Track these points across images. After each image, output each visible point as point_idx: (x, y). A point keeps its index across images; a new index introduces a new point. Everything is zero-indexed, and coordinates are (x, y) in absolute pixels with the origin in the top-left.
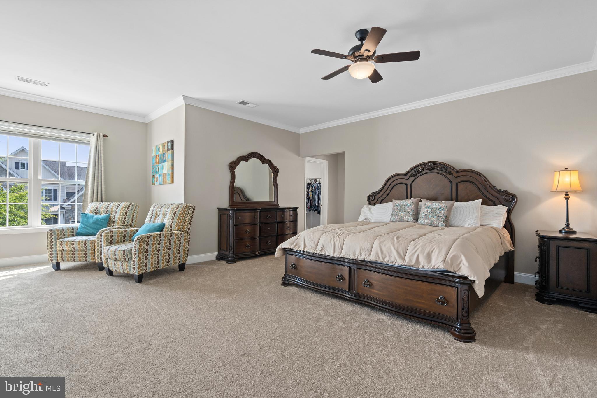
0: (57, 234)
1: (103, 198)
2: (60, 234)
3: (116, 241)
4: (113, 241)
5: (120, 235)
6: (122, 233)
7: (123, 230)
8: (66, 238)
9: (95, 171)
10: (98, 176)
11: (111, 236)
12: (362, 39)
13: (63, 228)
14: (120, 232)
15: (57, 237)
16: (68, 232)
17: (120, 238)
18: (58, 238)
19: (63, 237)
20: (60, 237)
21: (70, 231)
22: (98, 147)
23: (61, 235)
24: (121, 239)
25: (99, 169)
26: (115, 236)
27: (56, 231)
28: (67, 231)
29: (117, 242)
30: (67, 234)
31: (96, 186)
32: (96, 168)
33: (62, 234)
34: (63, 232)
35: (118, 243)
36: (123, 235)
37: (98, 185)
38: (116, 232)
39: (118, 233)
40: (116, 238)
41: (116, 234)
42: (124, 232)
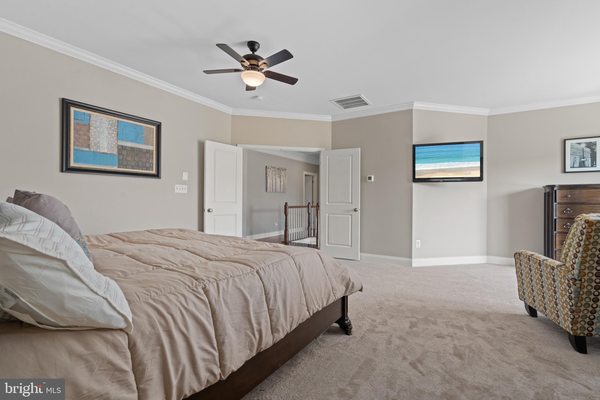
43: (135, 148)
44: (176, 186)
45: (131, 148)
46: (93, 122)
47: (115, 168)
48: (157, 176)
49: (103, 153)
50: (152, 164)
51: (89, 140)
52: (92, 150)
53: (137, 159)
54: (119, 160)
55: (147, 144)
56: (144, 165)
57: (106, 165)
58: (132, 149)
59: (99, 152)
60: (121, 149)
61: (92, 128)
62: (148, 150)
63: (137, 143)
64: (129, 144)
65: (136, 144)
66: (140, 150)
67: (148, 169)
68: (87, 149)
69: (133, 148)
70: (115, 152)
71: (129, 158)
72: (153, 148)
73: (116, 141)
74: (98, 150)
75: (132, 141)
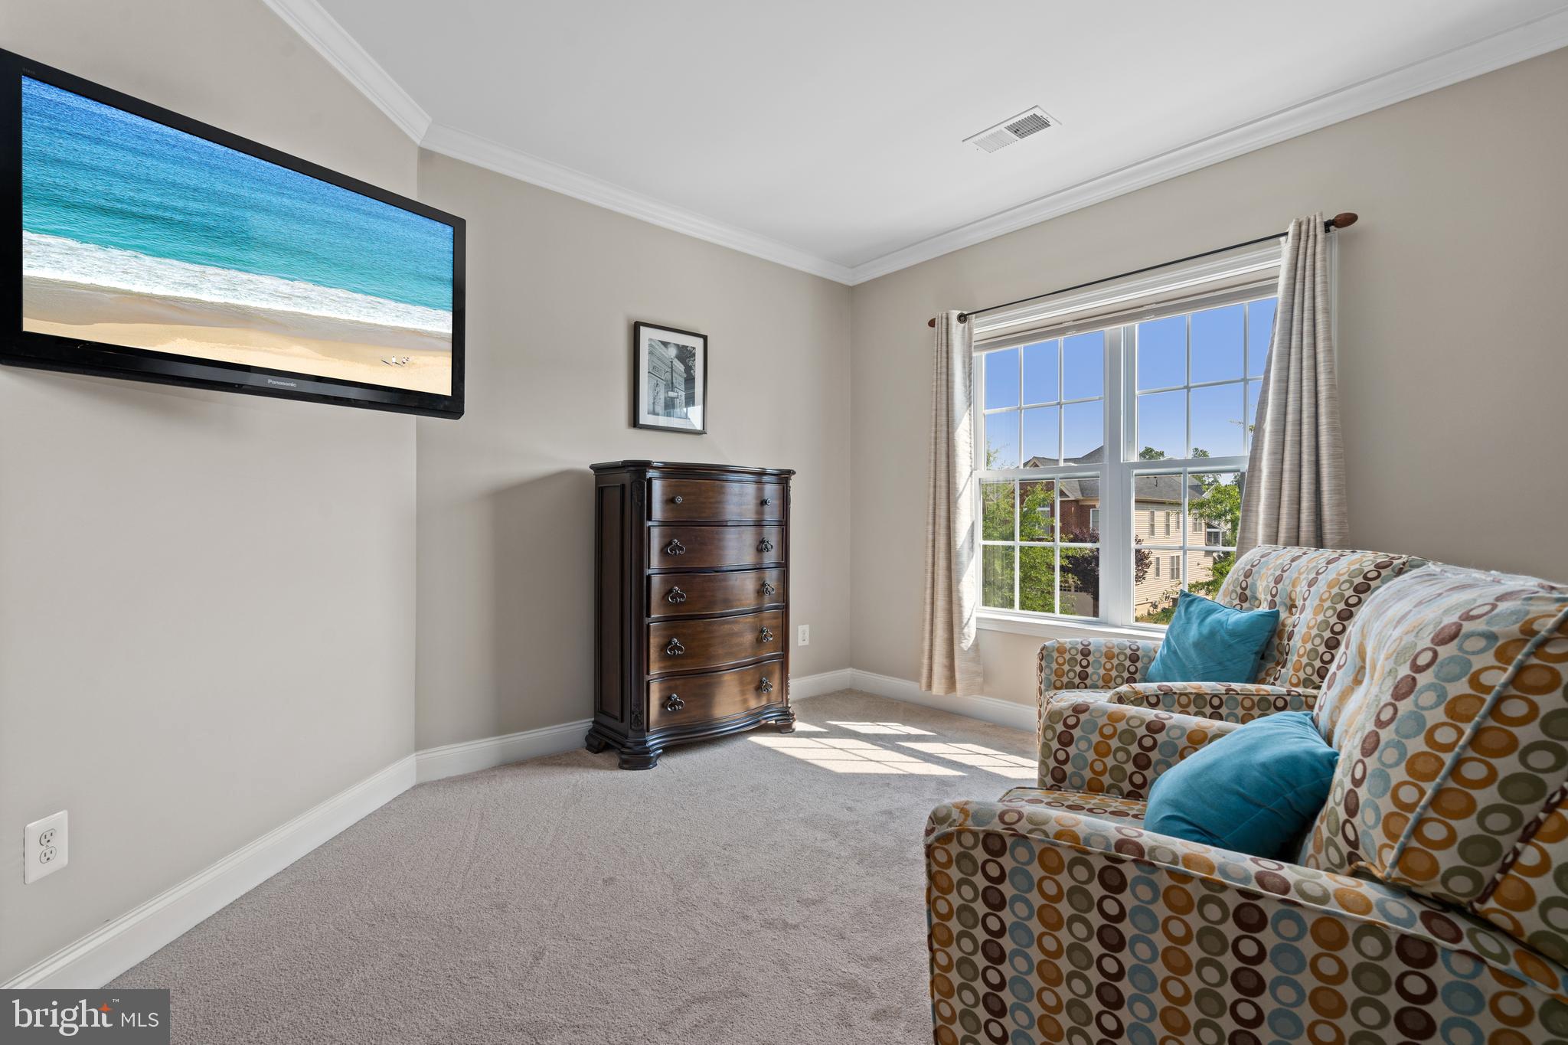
0: (1054, 666)
1: (1328, 527)
2: (1066, 667)
3: (1087, 774)
4: (1068, 768)
5: (1114, 743)
6: (1128, 735)
7: (1142, 721)
8: (1091, 687)
9: (1286, 403)
10: (1300, 424)
11: (1066, 740)
13: (1091, 648)
14: (1121, 726)
15: (1053, 678)
16: (1108, 666)
17: (1110, 761)
18: (1058, 684)
19: (1077, 681)
20: (1065, 679)
21: (1115, 662)
22: (1298, 286)
23: (1071, 675)
24: (1118, 769)
25: (1305, 388)
26: (1083, 745)
27: (1055, 655)
28: (1103, 660)
29: (1091, 780)
30: (1102, 672)
31: (1291, 471)
32: (1292, 386)
33: (1078, 669)
34: (1084, 663)
35: (1094, 787)
36: (1134, 749)
37: (1300, 466)
38: (1095, 724)
39: (1108, 731)
40: (1091, 756)
41: (1092, 732)
42: (1142, 731)
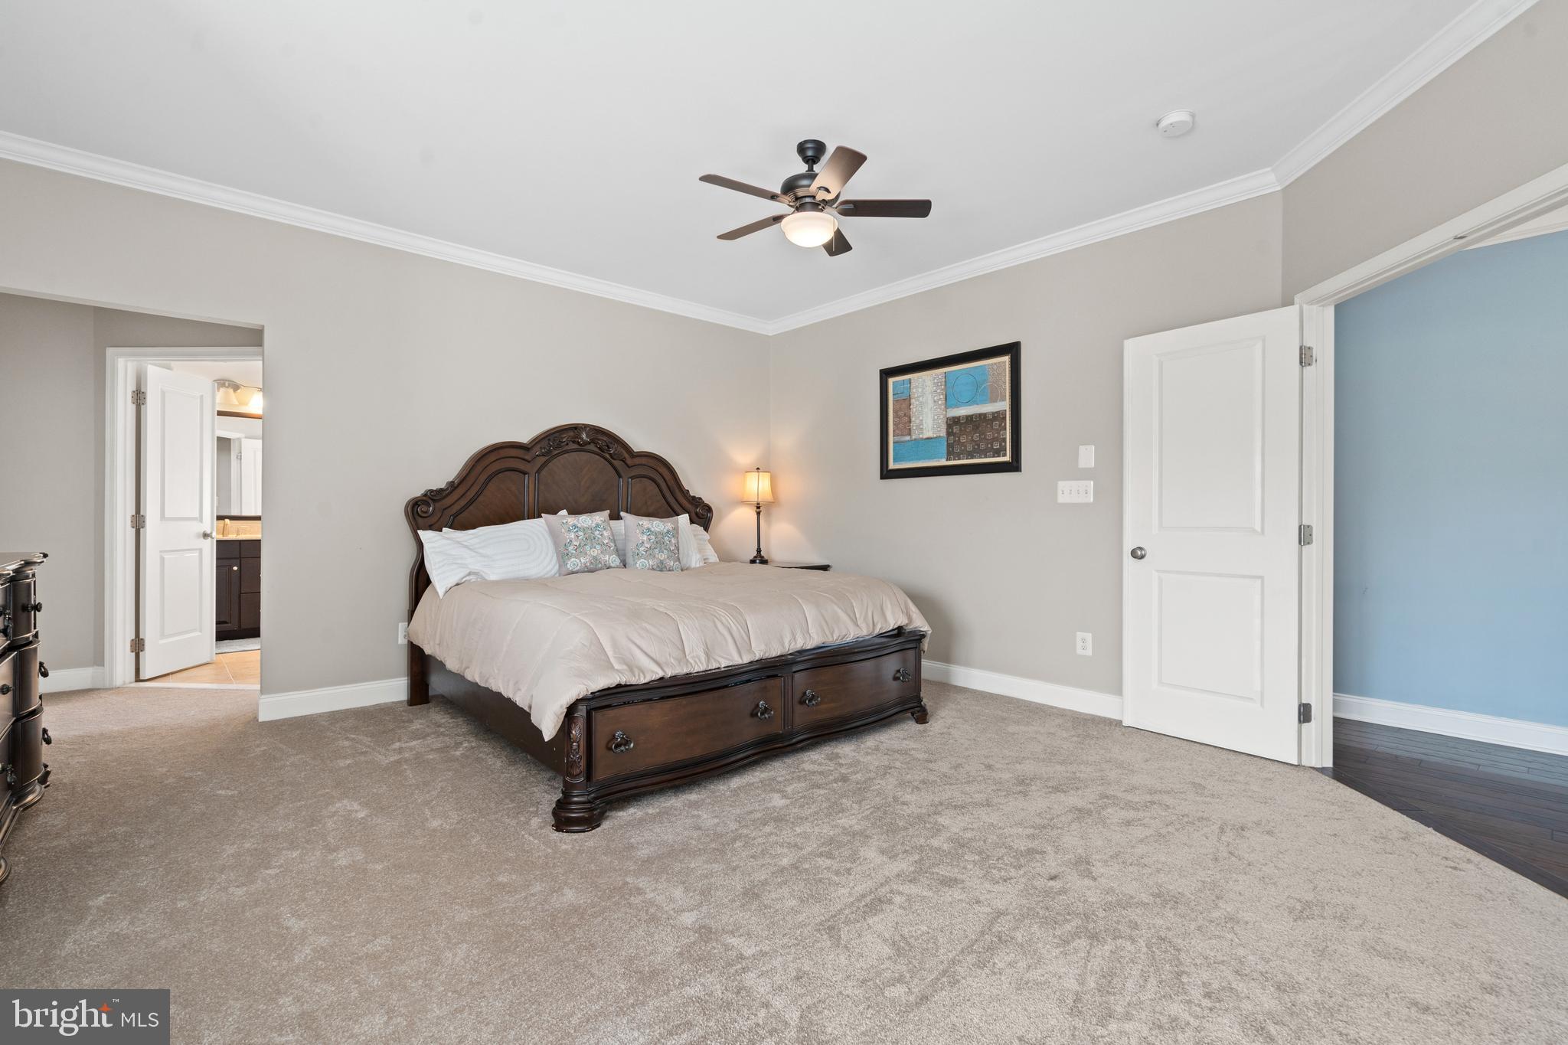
12: (811, 161)
43: (972, 415)
44: (1061, 484)
45: (967, 417)
46: (914, 390)
47: (943, 462)
48: (1014, 466)
49: (928, 438)
50: (1004, 440)
51: (910, 422)
52: (914, 437)
53: (976, 437)
54: (949, 445)
55: (993, 400)
56: (989, 446)
57: (930, 458)
58: (969, 419)
59: (922, 439)
60: (953, 423)
61: (913, 401)
62: (996, 412)
63: (977, 404)
64: (962, 412)
65: (976, 406)
66: (982, 417)
67: (997, 453)
68: (908, 438)
69: (969, 416)
70: (943, 433)
71: (963, 439)
72: (1005, 405)
73: (944, 413)
74: (921, 436)
75: (969, 403)
